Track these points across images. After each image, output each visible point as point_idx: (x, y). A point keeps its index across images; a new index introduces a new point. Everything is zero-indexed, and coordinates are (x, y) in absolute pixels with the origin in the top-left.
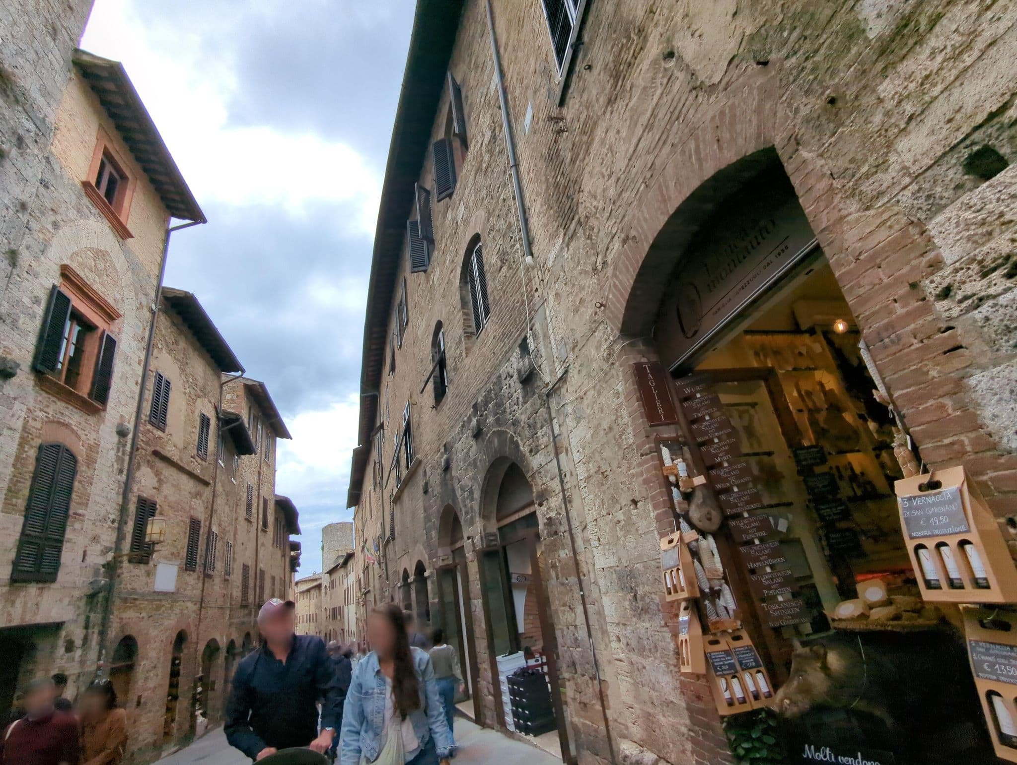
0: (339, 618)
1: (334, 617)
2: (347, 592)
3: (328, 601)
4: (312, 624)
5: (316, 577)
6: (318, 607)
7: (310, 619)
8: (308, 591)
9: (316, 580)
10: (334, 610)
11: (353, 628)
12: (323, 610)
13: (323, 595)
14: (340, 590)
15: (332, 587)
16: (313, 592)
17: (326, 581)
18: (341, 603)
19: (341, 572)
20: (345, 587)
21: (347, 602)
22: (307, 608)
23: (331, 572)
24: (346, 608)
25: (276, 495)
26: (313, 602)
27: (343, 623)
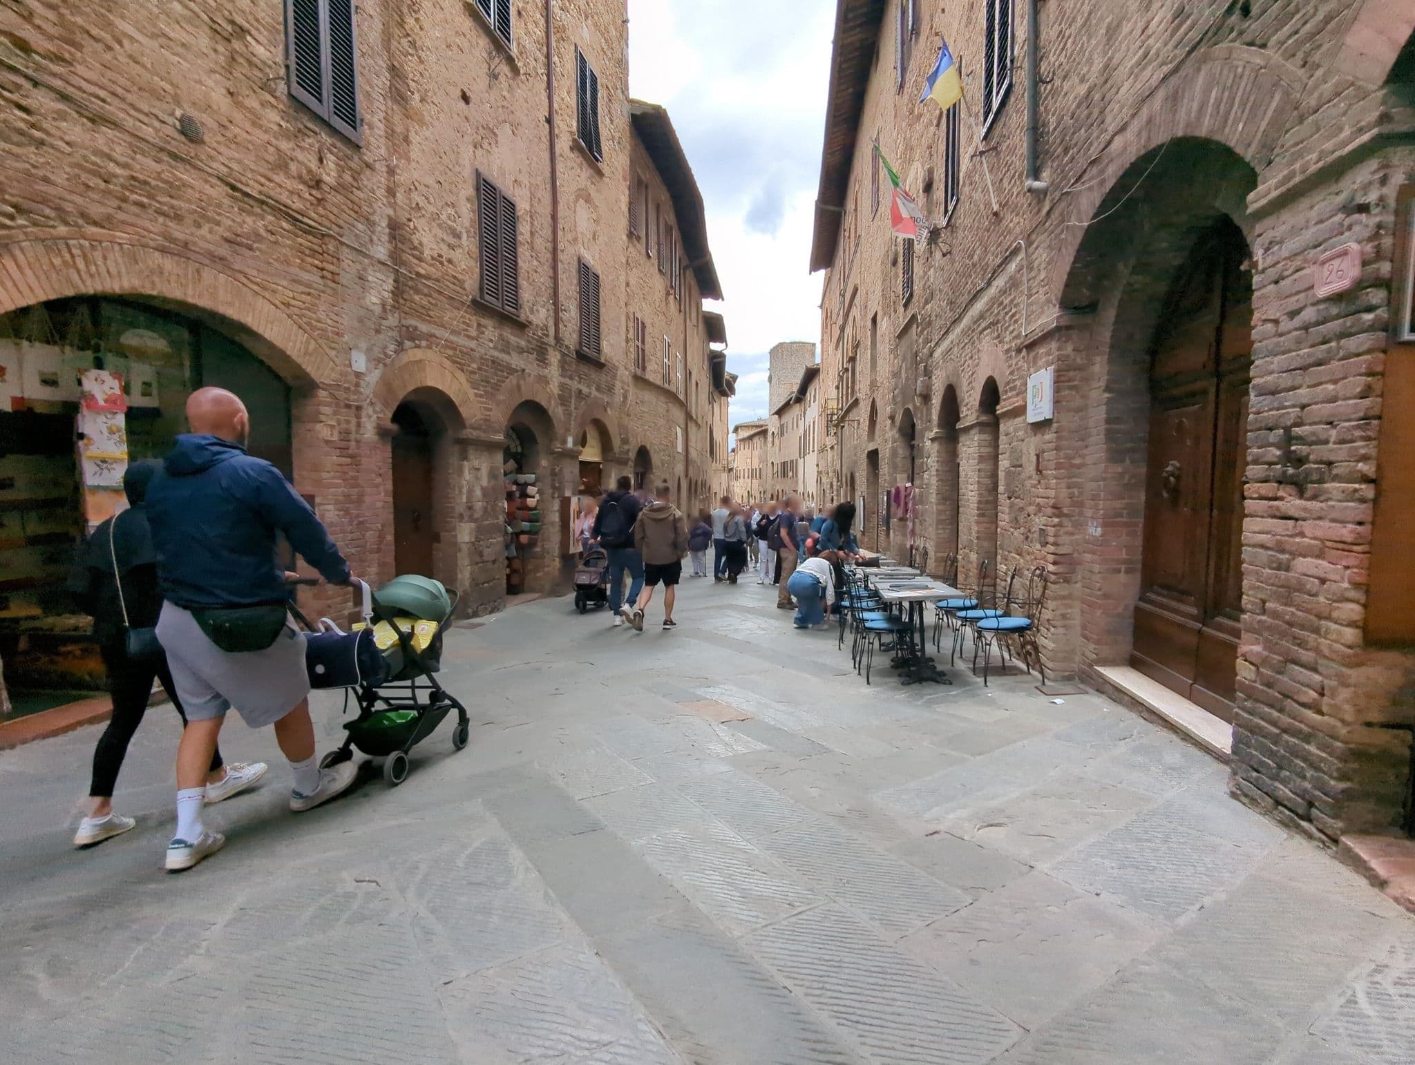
0: (790, 474)
1: (784, 475)
2: (804, 438)
3: (777, 452)
4: (754, 481)
5: (761, 423)
6: (763, 460)
7: (756, 474)
8: (751, 438)
9: (761, 426)
10: (784, 464)
11: (812, 488)
12: (770, 465)
13: (770, 444)
14: (793, 438)
15: (782, 434)
16: (756, 440)
17: (773, 426)
18: (795, 456)
19: (796, 410)
20: (802, 431)
21: (803, 452)
22: (749, 461)
23: (780, 412)
24: (801, 462)
25: (632, 102)
26: (756, 453)
27: (797, 482)
